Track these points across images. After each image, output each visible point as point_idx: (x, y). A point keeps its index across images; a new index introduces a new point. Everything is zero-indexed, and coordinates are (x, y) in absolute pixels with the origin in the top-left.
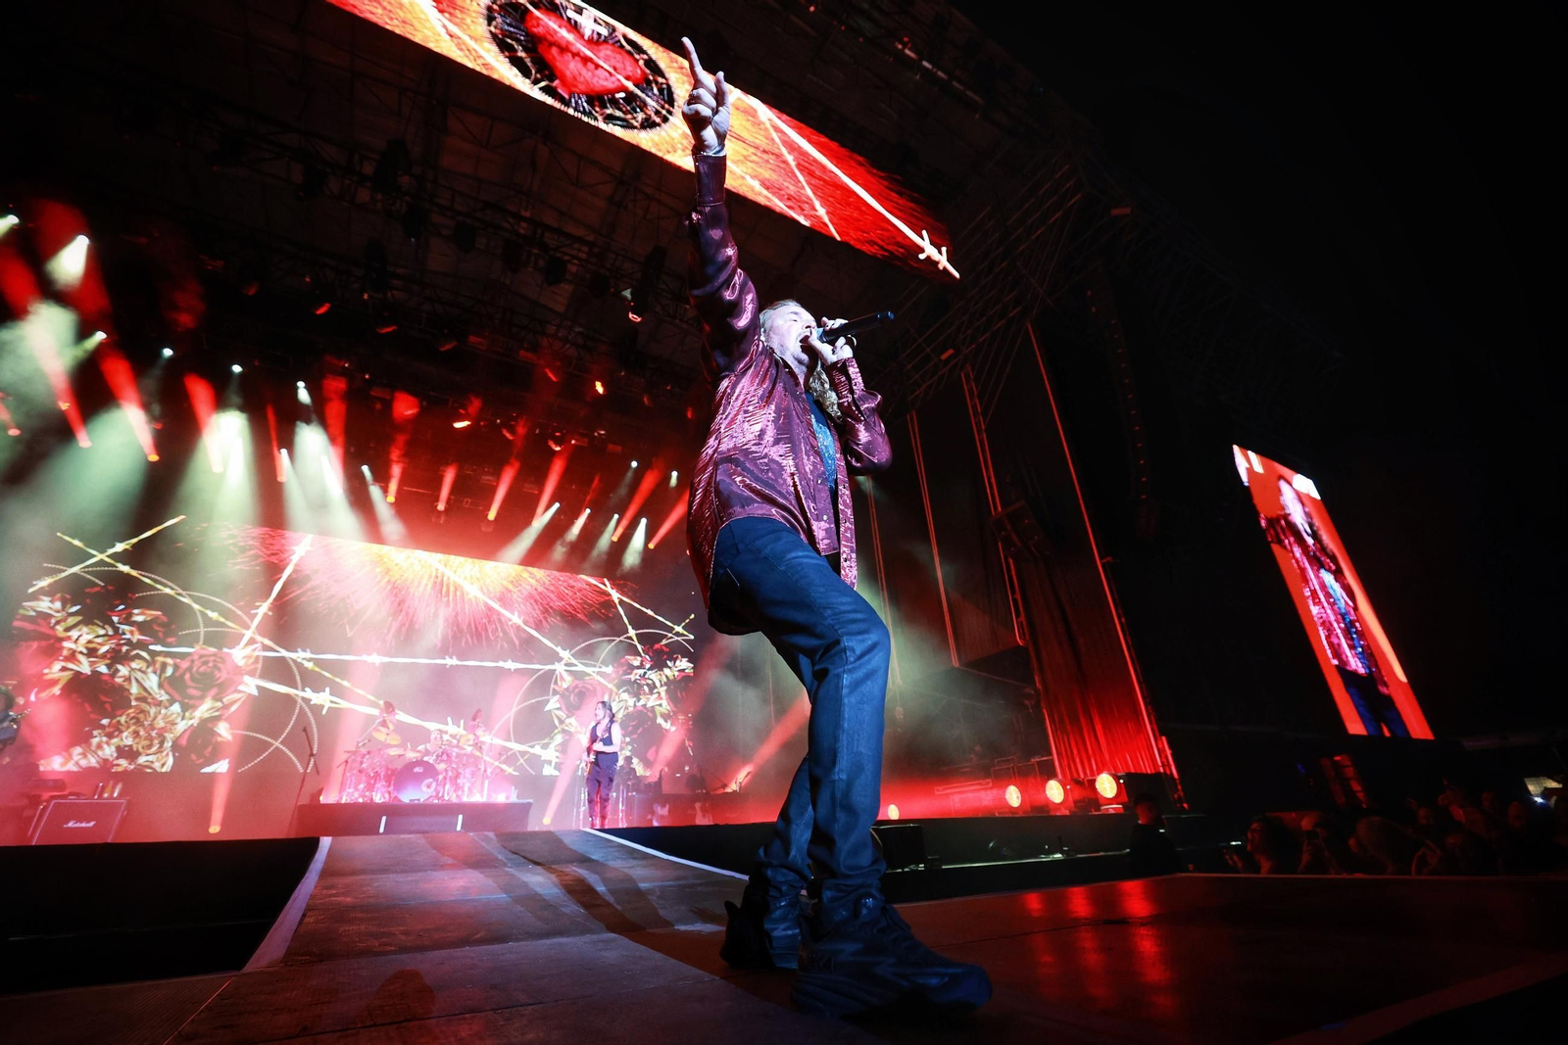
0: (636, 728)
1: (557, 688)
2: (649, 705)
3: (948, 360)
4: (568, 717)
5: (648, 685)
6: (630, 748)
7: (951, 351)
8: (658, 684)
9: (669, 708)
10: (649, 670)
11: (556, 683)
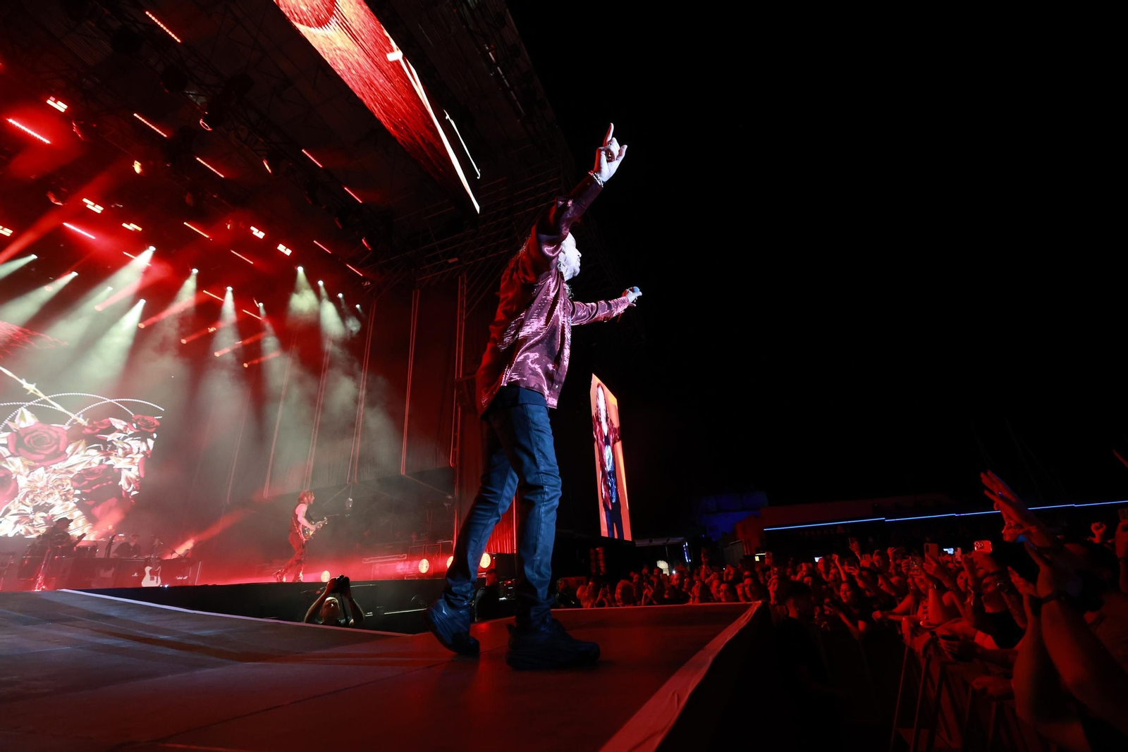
0: (91, 484)
1: (11, 425)
2: (117, 466)
3: (453, 264)
4: (13, 455)
5: (124, 449)
6: (77, 500)
7: (456, 259)
8: (135, 451)
9: (137, 474)
10: (131, 436)
11: (12, 420)
